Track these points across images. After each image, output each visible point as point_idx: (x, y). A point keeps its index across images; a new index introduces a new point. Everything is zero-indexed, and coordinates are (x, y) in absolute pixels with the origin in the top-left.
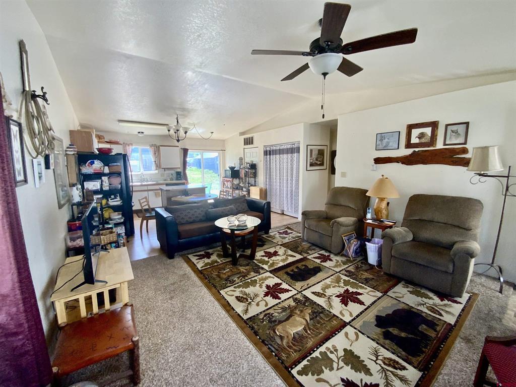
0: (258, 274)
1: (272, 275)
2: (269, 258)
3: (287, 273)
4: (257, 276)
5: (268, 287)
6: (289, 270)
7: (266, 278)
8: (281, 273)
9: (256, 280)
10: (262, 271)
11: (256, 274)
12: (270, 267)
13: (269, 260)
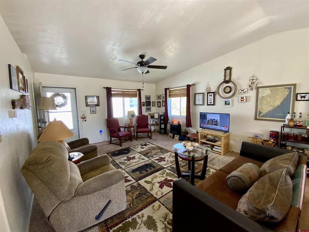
0: (171, 166)
1: (163, 166)
2: (167, 179)
3: (154, 167)
4: (171, 165)
5: (164, 161)
6: (153, 169)
7: (166, 164)
8: (158, 167)
9: (171, 163)
10: (169, 168)
11: (172, 166)
12: (165, 171)
13: (166, 177)
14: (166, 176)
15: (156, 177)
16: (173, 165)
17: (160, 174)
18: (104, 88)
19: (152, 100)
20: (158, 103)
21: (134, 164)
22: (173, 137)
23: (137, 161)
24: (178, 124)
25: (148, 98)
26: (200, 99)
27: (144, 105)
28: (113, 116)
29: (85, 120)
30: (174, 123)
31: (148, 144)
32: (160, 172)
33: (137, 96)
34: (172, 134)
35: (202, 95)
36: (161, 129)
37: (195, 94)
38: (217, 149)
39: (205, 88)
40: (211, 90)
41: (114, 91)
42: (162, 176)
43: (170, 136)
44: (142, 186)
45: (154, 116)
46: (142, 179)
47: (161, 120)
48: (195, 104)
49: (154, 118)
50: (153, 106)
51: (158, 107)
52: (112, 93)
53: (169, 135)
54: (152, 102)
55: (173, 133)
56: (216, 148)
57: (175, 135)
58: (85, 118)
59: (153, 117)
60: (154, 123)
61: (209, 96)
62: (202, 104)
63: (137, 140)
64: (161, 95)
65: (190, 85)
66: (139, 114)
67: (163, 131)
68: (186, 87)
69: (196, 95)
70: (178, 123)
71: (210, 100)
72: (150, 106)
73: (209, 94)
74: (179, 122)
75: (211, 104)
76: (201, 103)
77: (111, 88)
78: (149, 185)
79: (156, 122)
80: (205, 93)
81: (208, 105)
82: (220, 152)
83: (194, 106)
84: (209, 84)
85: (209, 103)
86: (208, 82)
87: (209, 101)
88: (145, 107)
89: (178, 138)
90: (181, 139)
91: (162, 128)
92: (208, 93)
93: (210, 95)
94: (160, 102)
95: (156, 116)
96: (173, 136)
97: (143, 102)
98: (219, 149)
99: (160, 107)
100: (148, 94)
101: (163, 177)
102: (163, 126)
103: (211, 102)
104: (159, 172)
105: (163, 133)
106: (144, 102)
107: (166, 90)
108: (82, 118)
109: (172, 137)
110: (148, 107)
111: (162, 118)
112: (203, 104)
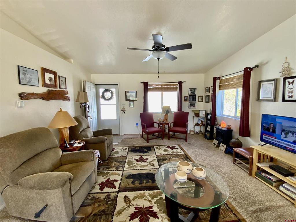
13: (153, 205)
14: (155, 203)
15: (142, 197)
16: (181, 188)
17: (150, 195)
18: (142, 83)
19: (198, 94)
20: (207, 98)
21: (139, 168)
22: (218, 146)
23: (144, 166)
24: (228, 129)
25: (193, 91)
26: (269, 90)
27: (186, 100)
28: (148, 111)
29: (125, 113)
30: (221, 126)
31: (177, 147)
32: (154, 192)
33: (177, 90)
34: (218, 142)
35: (273, 82)
36: (206, 131)
37: (260, 82)
38: (288, 190)
39: (281, 69)
40: (293, 73)
41: (152, 86)
42: (150, 199)
43: (214, 144)
44: (117, 202)
45: (199, 114)
46: (126, 192)
47: (207, 120)
48: (258, 99)
49: (199, 116)
50: (199, 101)
51: (206, 103)
52: (148, 87)
53: (214, 142)
54: (199, 96)
55: (218, 140)
56: (286, 188)
57: (221, 144)
58: (124, 111)
59: (197, 115)
60: (200, 123)
61: (287, 83)
62: (272, 99)
63: (169, 139)
64: (210, 87)
65: (251, 69)
66: (178, 111)
67: (208, 135)
68: (242, 73)
69: (262, 83)
70: (227, 127)
71: (289, 92)
72: (196, 101)
73: (287, 80)
74: (229, 126)
75: (290, 99)
76: (271, 96)
77: (147, 83)
78: (125, 204)
79: (202, 121)
80: (280, 79)
81: (284, 100)
82: (293, 199)
83: (257, 102)
84: (288, 60)
85: (287, 98)
86: (286, 58)
87: (287, 94)
88: (188, 102)
89: (224, 150)
90: (227, 152)
91: (208, 131)
92: (285, 79)
93: (289, 83)
94: (209, 96)
95: (202, 114)
96: (218, 144)
97: (185, 97)
98: (292, 191)
99: (209, 103)
100: (193, 87)
101: (150, 201)
102: (209, 128)
103: (290, 95)
104: (151, 192)
105: (208, 137)
106: (187, 97)
107: (215, 79)
108: (122, 110)
109: (216, 146)
110: (193, 102)
111: (209, 117)
112: (275, 99)
